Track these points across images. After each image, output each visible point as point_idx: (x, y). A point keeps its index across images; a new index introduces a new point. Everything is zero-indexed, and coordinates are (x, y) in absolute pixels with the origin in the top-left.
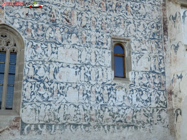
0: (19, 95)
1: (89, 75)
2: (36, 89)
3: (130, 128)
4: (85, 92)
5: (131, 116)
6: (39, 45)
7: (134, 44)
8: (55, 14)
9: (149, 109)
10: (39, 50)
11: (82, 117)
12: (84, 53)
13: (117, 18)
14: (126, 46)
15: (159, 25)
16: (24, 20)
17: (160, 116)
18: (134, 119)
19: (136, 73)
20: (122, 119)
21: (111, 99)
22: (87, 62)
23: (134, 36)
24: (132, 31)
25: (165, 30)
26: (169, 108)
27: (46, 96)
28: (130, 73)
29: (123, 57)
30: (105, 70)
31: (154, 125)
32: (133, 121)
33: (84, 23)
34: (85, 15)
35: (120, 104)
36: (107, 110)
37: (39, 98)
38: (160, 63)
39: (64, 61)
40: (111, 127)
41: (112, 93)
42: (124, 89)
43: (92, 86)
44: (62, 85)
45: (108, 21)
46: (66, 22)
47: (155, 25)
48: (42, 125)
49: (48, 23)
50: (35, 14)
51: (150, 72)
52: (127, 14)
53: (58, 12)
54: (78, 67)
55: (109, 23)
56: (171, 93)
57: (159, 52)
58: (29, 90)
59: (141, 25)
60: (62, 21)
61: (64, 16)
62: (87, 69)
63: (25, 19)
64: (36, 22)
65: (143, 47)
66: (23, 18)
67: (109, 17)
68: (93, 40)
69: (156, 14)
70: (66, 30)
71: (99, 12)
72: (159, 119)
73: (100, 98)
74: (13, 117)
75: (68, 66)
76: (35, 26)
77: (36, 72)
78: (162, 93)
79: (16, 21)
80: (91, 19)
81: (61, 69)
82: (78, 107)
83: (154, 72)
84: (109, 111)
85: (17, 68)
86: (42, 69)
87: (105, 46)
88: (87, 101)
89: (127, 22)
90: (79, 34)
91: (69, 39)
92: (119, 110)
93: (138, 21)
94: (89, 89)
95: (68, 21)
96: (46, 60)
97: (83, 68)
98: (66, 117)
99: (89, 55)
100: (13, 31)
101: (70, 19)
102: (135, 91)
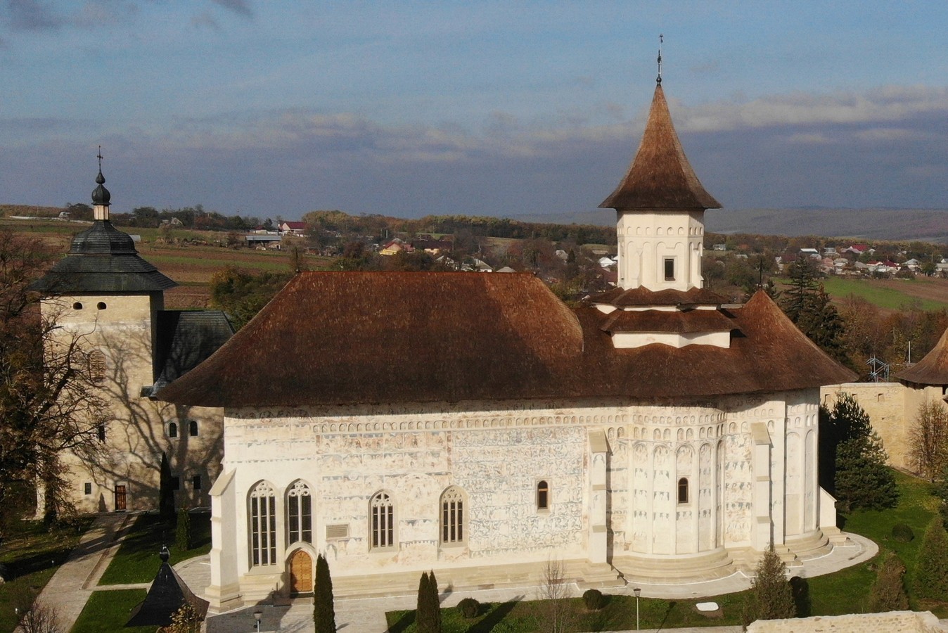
0: (466, 533)
2: (478, 528)
3: (549, 547)
4: (513, 526)
5: (550, 539)
6: (478, 496)
7: (556, 481)
8: (489, 469)
9: (565, 532)
11: (511, 543)
12: (512, 496)
13: (541, 461)
14: (548, 483)
17: (574, 537)
18: (552, 541)
19: (556, 505)
20: (542, 542)
21: (534, 528)
22: (515, 503)
23: (555, 474)
25: (585, 464)
26: (583, 529)
27: (484, 532)
28: (550, 503)
29: (547, 491)
30: (529, 507)
31: (569, 544)
32: (551, 543)
35: (541, 531)
36: (530, 537)
37: (480, 534)
38: (578, 494)
39: (497, 504)
40: (534, 549)
41: (535, 524)
42: (545, 520)
43: (519, 520)
44: (496, 523)
46: (498, 474)
47: (576, 461)
48: (483, 551)
51: (568, 503)
52: (549, 456)
53: (491, 467)
54: (508, 508)
55: (533, 467)
56: (586, 517)
59: (563, 464)
60: (495, 474)
61: (496, 469)
63: (467, 479)
64: (475, 479)
66: (465, 478)
71: (525, 459)
74: (463, 547)
75: (500, 508)
77: (477, 516)
81: (495, 511)
82: (508, 537)
84: (532, 537)
88: (515, 532)
89: (550, 464)
92: (540, 536)
93: (560, 460)
94: (516, 523)
96: (484, 506)
97: (511, 508)
99: (516, 497)
100: (459, 488)
101: (501, 471)
102: (554, 520)
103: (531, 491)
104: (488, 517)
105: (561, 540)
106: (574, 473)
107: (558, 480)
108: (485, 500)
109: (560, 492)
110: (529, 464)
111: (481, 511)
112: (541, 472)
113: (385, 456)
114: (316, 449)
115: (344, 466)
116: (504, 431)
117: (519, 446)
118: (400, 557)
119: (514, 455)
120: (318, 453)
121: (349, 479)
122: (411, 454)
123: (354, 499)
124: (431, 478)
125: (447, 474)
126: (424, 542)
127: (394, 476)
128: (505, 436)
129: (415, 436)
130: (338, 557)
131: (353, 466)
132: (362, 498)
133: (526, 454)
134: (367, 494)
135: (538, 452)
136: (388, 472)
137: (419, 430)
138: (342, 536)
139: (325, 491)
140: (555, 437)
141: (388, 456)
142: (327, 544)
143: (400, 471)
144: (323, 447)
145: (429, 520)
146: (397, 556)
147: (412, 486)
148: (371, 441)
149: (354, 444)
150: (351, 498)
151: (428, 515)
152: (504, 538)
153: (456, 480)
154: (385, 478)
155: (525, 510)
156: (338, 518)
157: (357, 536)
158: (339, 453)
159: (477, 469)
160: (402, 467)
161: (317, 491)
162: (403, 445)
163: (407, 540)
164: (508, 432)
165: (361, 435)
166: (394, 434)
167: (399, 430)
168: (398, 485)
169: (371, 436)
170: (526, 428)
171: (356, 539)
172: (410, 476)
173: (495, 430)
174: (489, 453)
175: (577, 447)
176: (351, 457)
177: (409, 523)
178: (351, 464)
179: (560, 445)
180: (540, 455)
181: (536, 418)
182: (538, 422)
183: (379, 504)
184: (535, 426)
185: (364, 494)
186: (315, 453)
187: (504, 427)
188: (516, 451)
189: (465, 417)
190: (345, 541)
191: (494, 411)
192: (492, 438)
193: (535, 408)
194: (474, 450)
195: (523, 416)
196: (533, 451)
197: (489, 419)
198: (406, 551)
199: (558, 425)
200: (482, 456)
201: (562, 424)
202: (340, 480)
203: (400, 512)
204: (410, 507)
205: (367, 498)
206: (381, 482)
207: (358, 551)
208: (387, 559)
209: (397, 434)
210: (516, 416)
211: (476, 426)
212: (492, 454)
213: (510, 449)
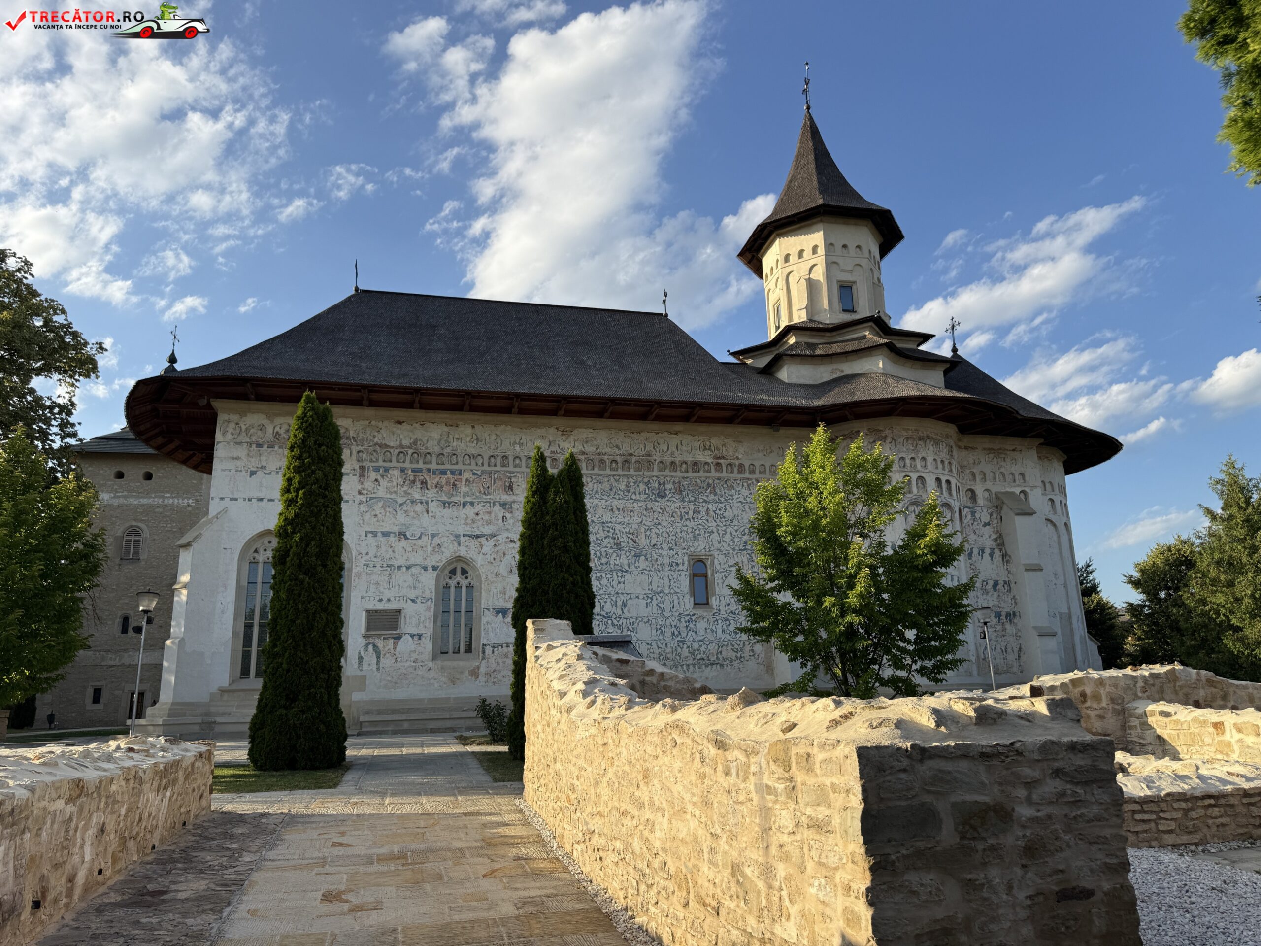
1: (662, 606)
2: (604, 627)
3: (714, 666)
4: (658, 627)
5: (715, 652)
6: (604, 575)
7: (719, 559)
8: (619, 535)
9: (738, 642)
13: (695, 528)
14: (708, 563)
17: (753, 651)
18: (719, 655)
19: (722, 598)
20: (704, 656)
21: (690, 633)
22: (659, 589)
23: (718, 550)
24: (716, 543)
28: (714, 598)
29: (706, 577)
30: (681, 598)
31: (745, 662)
32: (717, 658)
33: (653, 542)
34: (654, 530)
35: (702, 638)
36: (685, 646)
39: (632, 591)
40: (691, 667)
41: (691, 625)
42: (705, 620)
43: (667, 618)
44: (632, 620)
45: (684, 534)
46: (633, 543)
47: (747, 531)
49: (611, 548)
50: (597, 539)
52: (708, 521)
53: (623, 532)
54: (649, 598)
55: (685, 536)
59: (728, 533)
60: (628, 542)
61: (629, 535)
62: (659, 599)
64: (599, 549)
65: (730, 562)
67: (685, 529)
68: (666, 561)
70: (633, 553)
71: (672, 524)
72: (751, 654)
73: (676, 633)
75: (637, 597)
76: (598, 554)
80: (662, 535)
81: (630, 602)
82: (651, 645)
84: (688, 647)
87: (681, 567)
88: (661, 637)
89: (708, 532)
90: (649, 556)
91: (637, 564)
92: (700, 646)
93: (724, 528)
94: (663, 623)
95: (635, 542)
96: (613, 593)
99: (661, 581)
101: (637, 539)
102: (720, 621)
103: (683, 573)
104: (620, 612)
105: (733, 655)
106: (745, 549)
107: (722, 558)
108: (615, 583)
109: (726, 577)
110: (678, 530)
111: (609, 600)
112: (696, 544)
113: (464, 505)
114: (359, 487)
115: (401, 517)
116: (640, 479)
117: (663, 502)
118: (483, 670)
119: (656, 515)
120: (360, 493)
121: (406, 538)
122: (503, 505)
123: (413, 570)
127: (477, 537)
128: (642, 487)
129: (510, 478)
130: (381, 665)
131: (414, 518)
132: (425, 568)
133: (672, 516)
134: (434, 563)
135: (691, 513)
136: (468, 530)
137: (518, 469)
138: (391, 629)
139: (367, 554)
140: (713, 491)
141: (468, 506)
142: (363, 642)
143: (487, 530)
144: (369, 484)
146: (478, 667)
147: (504, 554)
148: (443, 480)
149: (418, 484)
150: (408, 568)
152: (644, 647)
154: (463, 539)
155: (676, 602)
156: (385, 600)
157: (415, 631)
158: (393, 496)
160: (489, 523)
161: (354, 553)
162: (491, 490)
163: (494, 641)
164: (646, 480)
165: (429, 470)
166: (479, 473)
167: (486, 468)
168: (483, 551)
169: (443, 472)
170: (672, 476)
171: (412, 636)
172: (502, 537)
173: (627, 476)
174: (619, 510)
175: (748, 510)
176: (413, 502)
177: (498, 612)
178: (412, 514)
179: (722, 505)
180: (693, 518)
181: (686, 463)
182: (690, 469)
183: (452, 583)
184: (686, 475)
185: (430, 563)
186: (356, 493)
187: (641, 473)
188: (659, 510)
189: (584, 453)
190: (394, 638)
191: (625, 448)
192: (623, 487)
193: (684, 448)
194: (597, 505)
195: (668, 459)
196: (683, 511)
197: (618, 459)
198: (492, 660)
199: (718, 475)
200: (609, 514)
201: (724, 474)
202: (392, 538)
203: (484, 594)
204: (500, 587)
205: (435, 568)
206: (456, 544)
207: (415, 656)
208: (462, 673)
209: (483, 472)
210: (657, 457)
211: (600, 468)
212: (624, 512)
213: (649, 507)
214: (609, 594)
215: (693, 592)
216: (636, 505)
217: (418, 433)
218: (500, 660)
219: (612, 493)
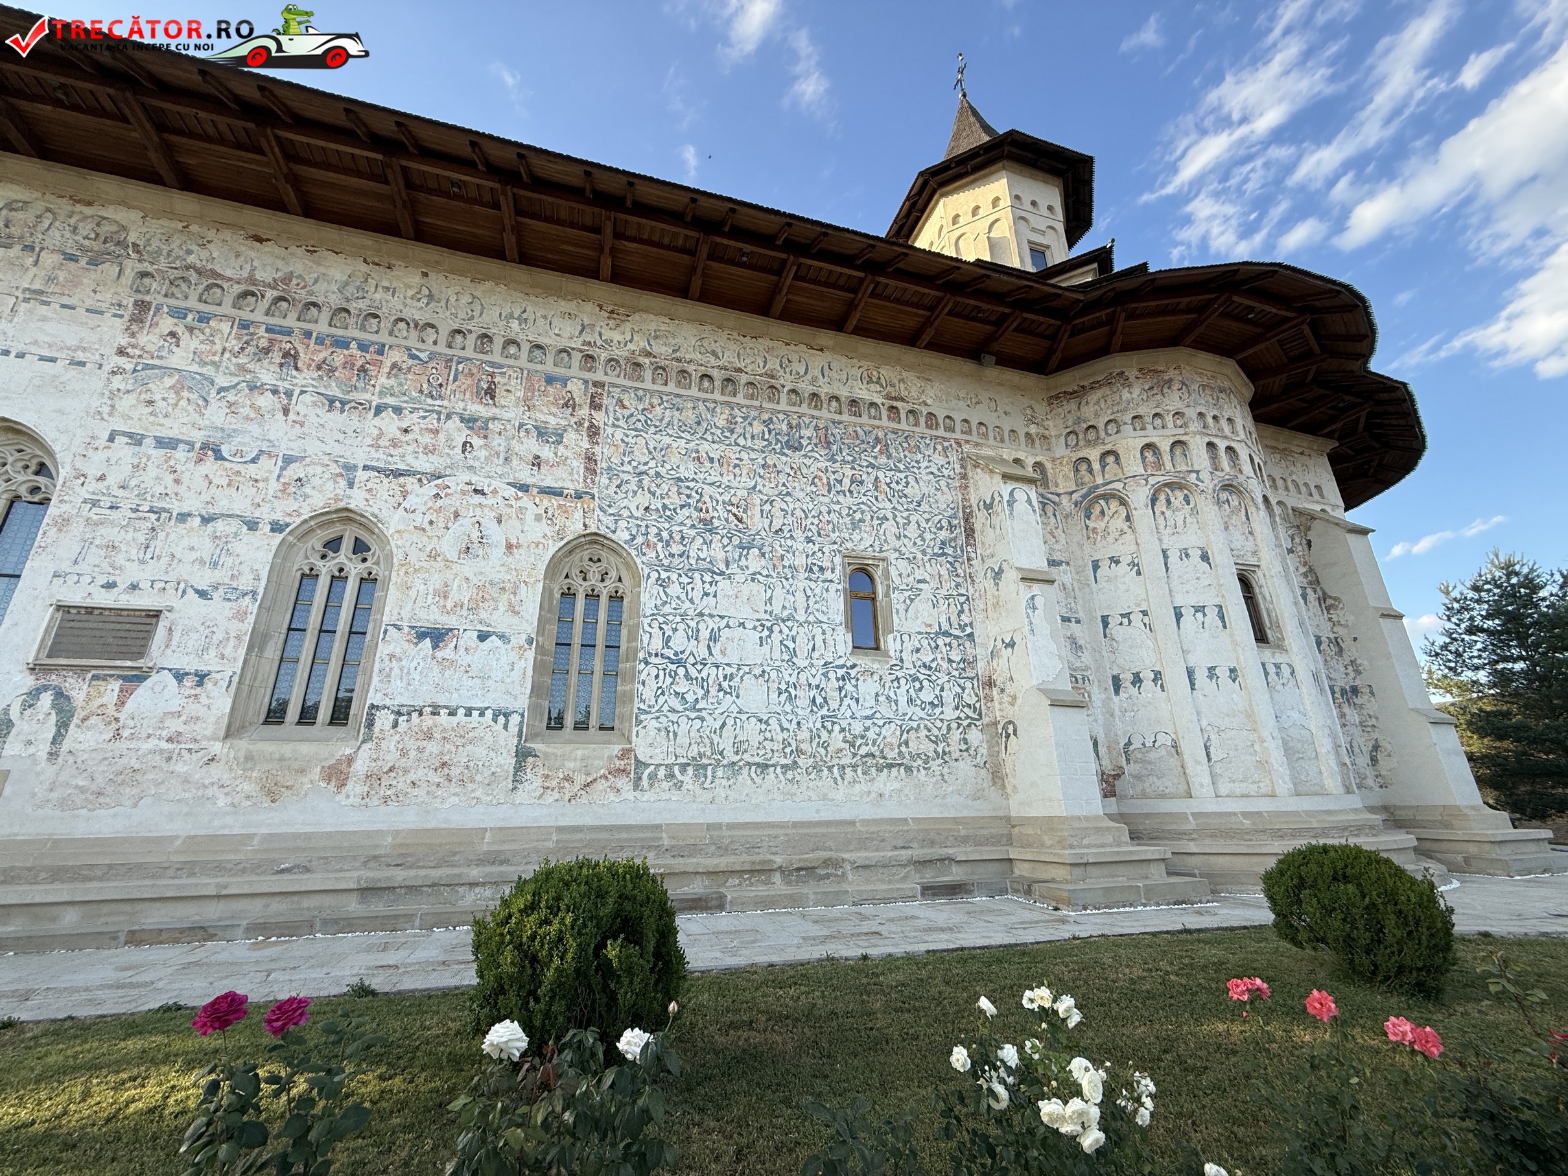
0: (629, 698)
1: (791, 645)
2: (669, 680)
3: (895, 770)
4: (783, 687)
5: (895, 741)
6: (674, 577)
7: (898, 568)
8: (709, 505)
9: (938, 724)
10: (674, 590)
11: (777, 746)
12: (779, 593)
13: (855, 508)
14: (878, 575)
15: (955, 522)
16: (639, 522)
17: (965, 741)
18: (903, 749)
19: (906, 638)
20: (874, 750)
21: (847, 701)
22: (786, 614)
23: (896, 550)
24: (891, 539)
25: (970, 533)
26: (986, 720)
27: (690, 698)
28: (890, 637)
29: (874, 599)
30: (829, 632)
31: (953, 764)
32: (900, 753)
33: (777, 525)
34: (779, 504)
35: (869, 712)
36: (837, 728)
37: (675, 703)
38: (962, 611)
39: (732, 612)
40: (848, 770)
41: (849, 687)
42: (876, 677)
43: (801, 671)
44: (728, 671)
45: (834, 517)
46: (736, 522)
47: (945, 523)
48: (684, 767)
49: (693, 526)
50: (665, 507)
51: (937, 634)
52: (877, 499)
53: (717, 501)
54: (766, 628)
55: (835, 521)
56: (990, 683)
57: (958, 585)
58: (652, 685)
59: (913, 523)
60: (727, 520)
61: (730, 508)
62: (786, 631)
63: (642, 520)
64: (667, 525)
65: (919, 574)
66: (637, 519)
67: (837, 508)
68: (800, 561)
69: (947, 498)
70: (735, 540)
71: (812, 496)
72: (964, 747)
73: (819, 700)
74: (616, 749)
75: (742, 625)
76: (665, 535)
77: (667, 641)
78: (969, 685)
79: (623, 524)
80: (793, 514)
81: (726, 633)
82: (767, 723)
83: (947, 634)
84: (843, 730)
85: (624, 632)
86: (681, 633)
87: (828, 575)
88: (788, 708)
89: (878, 518)
90: (767, 549)
91: (743, 562)
92: (867, 729)
93: (905, 514)
94: (793, 679)
95: (740, 521)
96: (691, 612)
97: (776, 629)
98: (739, 747)
99: (790, 597)
100: (615, 549)
101: (745, 516)
102: (903, 681)
103: (833, 587)
104: (704, 652)
105: (928, 748)
106: (944, 554)
107: (903, 565)
108: (697, 595)
109: (912, 600)
110: (824, 509)
111: (681, 627)
112: (856, 536)
113: (379, 410)
114: (124, 341)
115: (216, 414)
116: (753, 414)
117: (797, 458)
118: (361, 765)
119: (782, 478)
120: (121, 352)
121: (219, 456)
122: (469, 421)
123: (220, 526)
124: (526, 501)
125: (579, 496)
126: (468, 713)
127: (398, 474)
128: (758, 428)
129: (492, 375)
130: (66, 745)
131: (248, 419)
132: (252, 525)
133: (813, 483)
134: (278, 516)
135: (847, 482)
136: (379, 458)
137: (511, 362)
138: (124, 656)
139: (102, 478)
140: (886, 451)
141: (388, 414)
142: (29, 681)
143: (423, 464)
144: (149, 339)
145: (501, 637)
146: (350, 760)
147: (457, 515)
148: (339, 358)
149: (277, 357)
150: (206, 520)
151: (499, 620)
152: (753, 726)
153: (608, 521)
154: (361, 475)
155: (819, 641)
156: (122, 585)
157: (190, 664)
158: (208, 371)
159: (674, 500)
160: (430, 451)
162: (446, 392)
163: (403, 698)
164: (766, 416)
165: (308, 334)
166: (422, 355)
167: (441, 348)
168: (405, 504)
169: (343, 344)
170: (813, 417)
171: (180, 676)
172: (457, 482)
173: (728, 404)
174: (712, 460)
175: (945, 489)
176: (252, 388)
177: (421, 635)
178: (245, 411)
179: (902, 475)
180: (851, 492)
181: (837, 399)
182: (845, 408)
183: (326, 569)
184: (837, 417)
185: (266, 514)
186: (109, 351)
187: (756, 403)
188: (788, 470)
189: (649, 354)
190: (125, 679)
191: (729, 357)
192: (722, 423)
193: (834, 374)
194: (669, 446)
195: (806, 388)
196: (832, 477)
197: (715, 373)
198: (390, 745)
199: (893, 425)
200: (691, 465)
201: (903, 425)
202: (181, 453)
203: (393, 594)
204: (436, 581)
205: (276, 527)
206: (343, 483)
207: (175, 725)
208: (302, 771)
209: (433, 356)
210: (786, 382)
211: (679, 384)
212: (721, 465)
213: (770, 462)
214: (684, 616)
215: (852, 622)
216: (744, 455)
217: (299, 263)
218: (411, 744)
219: (701, 431)
